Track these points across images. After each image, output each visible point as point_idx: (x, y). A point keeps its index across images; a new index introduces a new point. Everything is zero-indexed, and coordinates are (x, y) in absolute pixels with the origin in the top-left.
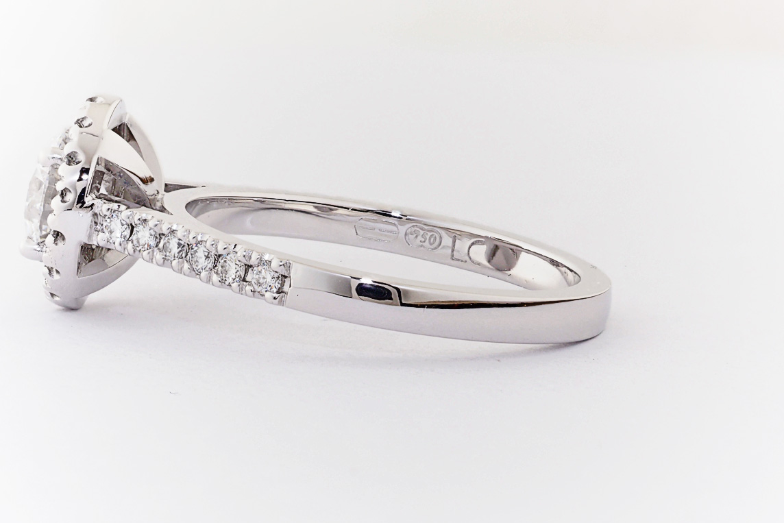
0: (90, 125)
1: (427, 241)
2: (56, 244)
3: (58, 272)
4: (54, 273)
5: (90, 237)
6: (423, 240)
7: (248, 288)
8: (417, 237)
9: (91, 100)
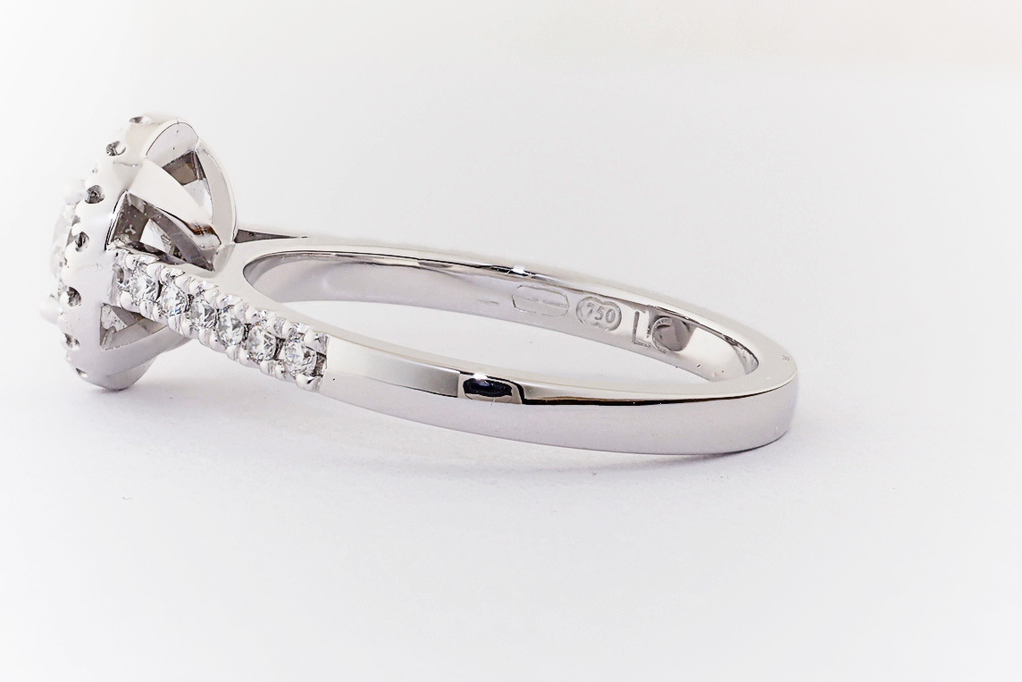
0: (123, 151)
1: (604, 318)
2: (71, 305)
3: (77, 342)
4: (73, 343)
5: (112, 297)
6: (599, 316)
7: (279, 368)
8: (591, 311)
9: (137, 120)
